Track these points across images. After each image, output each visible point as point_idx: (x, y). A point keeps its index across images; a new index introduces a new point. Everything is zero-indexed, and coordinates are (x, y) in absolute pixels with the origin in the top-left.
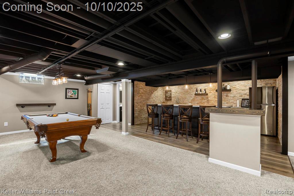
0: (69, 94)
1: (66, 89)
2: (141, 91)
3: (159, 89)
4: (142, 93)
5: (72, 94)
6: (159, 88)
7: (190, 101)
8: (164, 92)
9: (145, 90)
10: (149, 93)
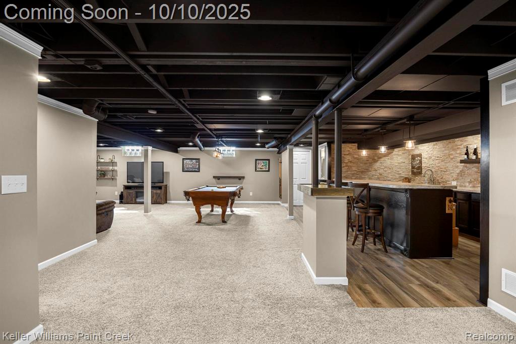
0: (259, 166)
1: (256, 160)
2: (348, 159)
3: (394, 153)
4: (351, 162)
5: (263, 166)
6: (396, 150)
7: (455, 175)
8: (410, 157)
9: (355, 156)
10: (368, 161)
